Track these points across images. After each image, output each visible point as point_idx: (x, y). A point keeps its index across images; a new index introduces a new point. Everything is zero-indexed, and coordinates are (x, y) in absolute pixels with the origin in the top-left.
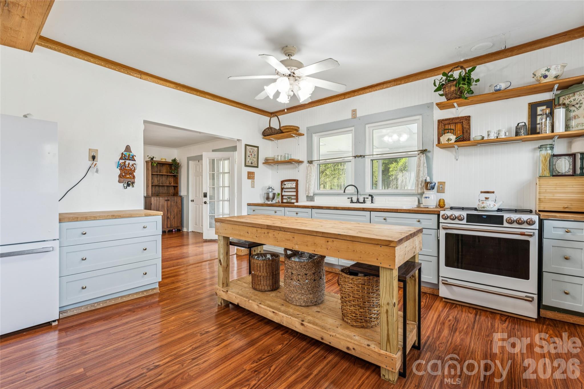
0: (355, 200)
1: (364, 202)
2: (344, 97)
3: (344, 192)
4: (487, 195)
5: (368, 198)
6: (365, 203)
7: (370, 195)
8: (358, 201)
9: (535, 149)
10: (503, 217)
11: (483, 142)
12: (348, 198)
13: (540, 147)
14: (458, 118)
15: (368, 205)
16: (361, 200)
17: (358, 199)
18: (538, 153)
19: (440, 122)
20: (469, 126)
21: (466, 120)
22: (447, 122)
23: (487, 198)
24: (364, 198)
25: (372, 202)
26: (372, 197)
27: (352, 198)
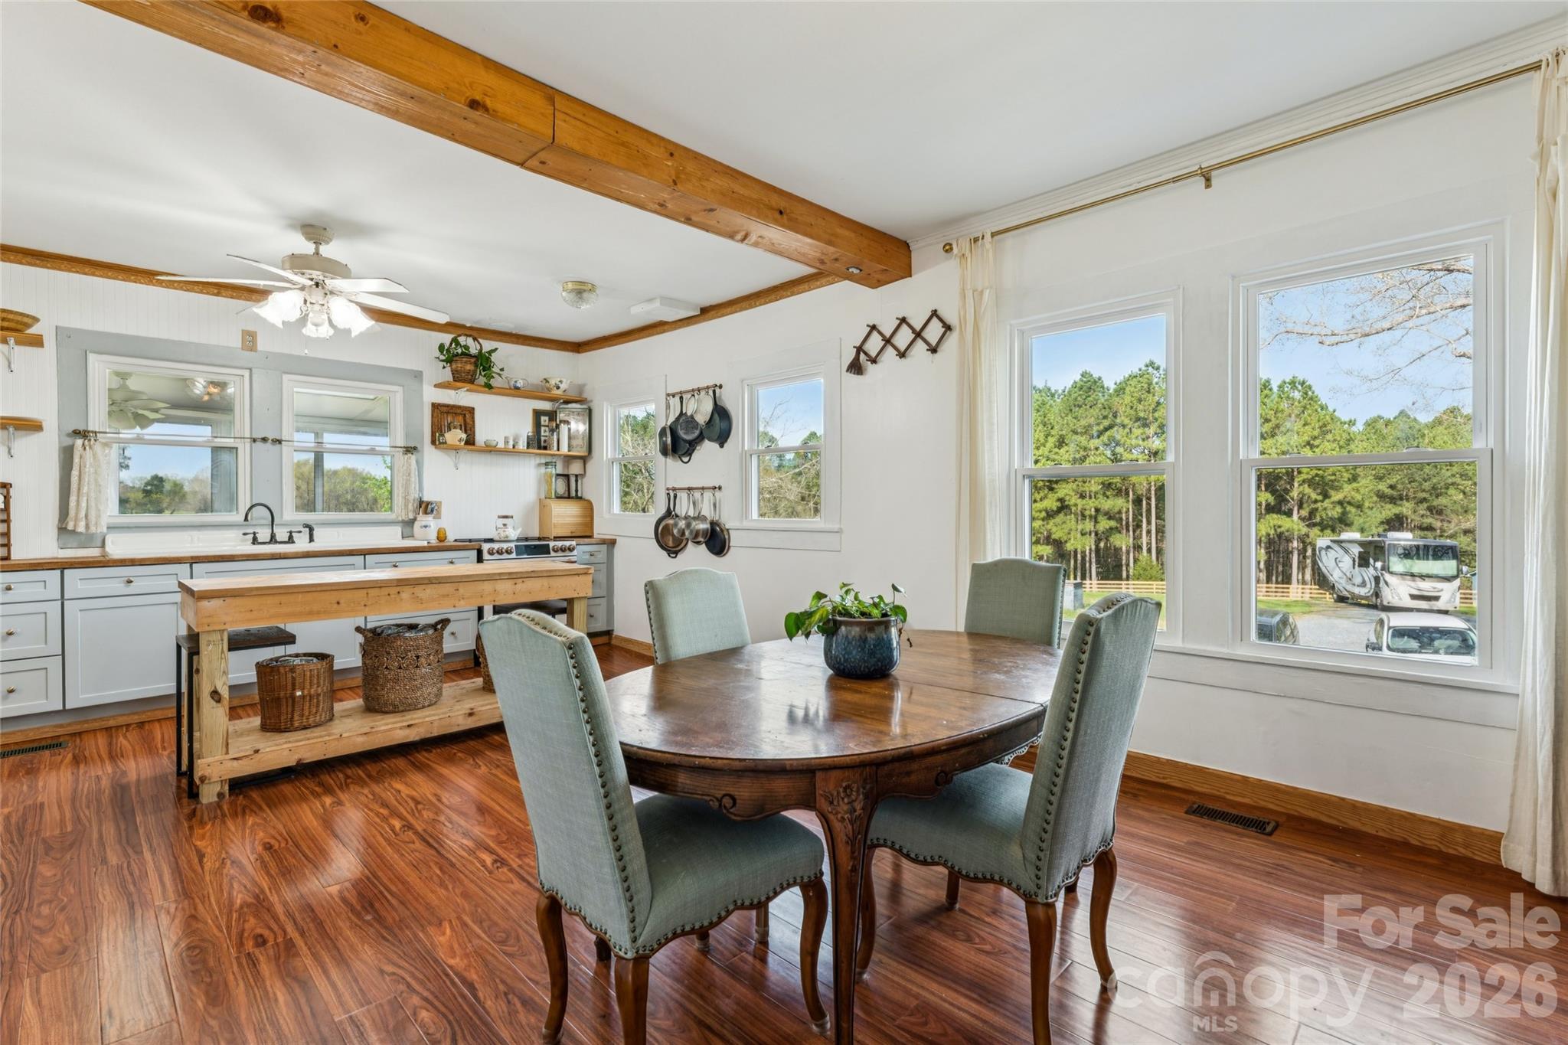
0: (264, 534)
1: (291, 540)
2: (216, 291)
3: (246, 519)
4: (505, 521)
5: (300, 532)
6: (293, 542)
7: (306, 526)
8: (273, 540)
9: (539, 465)
10: (548, 545)
11: (490, 449)
12: (245, 534)
13: (547, 464)
14: (459, 407)
15: (302, 544)
16: (282, 534)
17: (273, 536)
18: (543, 470)
19: (435, 406)
20: (474, 422)
21: (470, 412)
22: (445, 409)
23: (505, 525)
24: (291, 532)
25: (311, 540)
26: (311, 530)
27: (254, 533)
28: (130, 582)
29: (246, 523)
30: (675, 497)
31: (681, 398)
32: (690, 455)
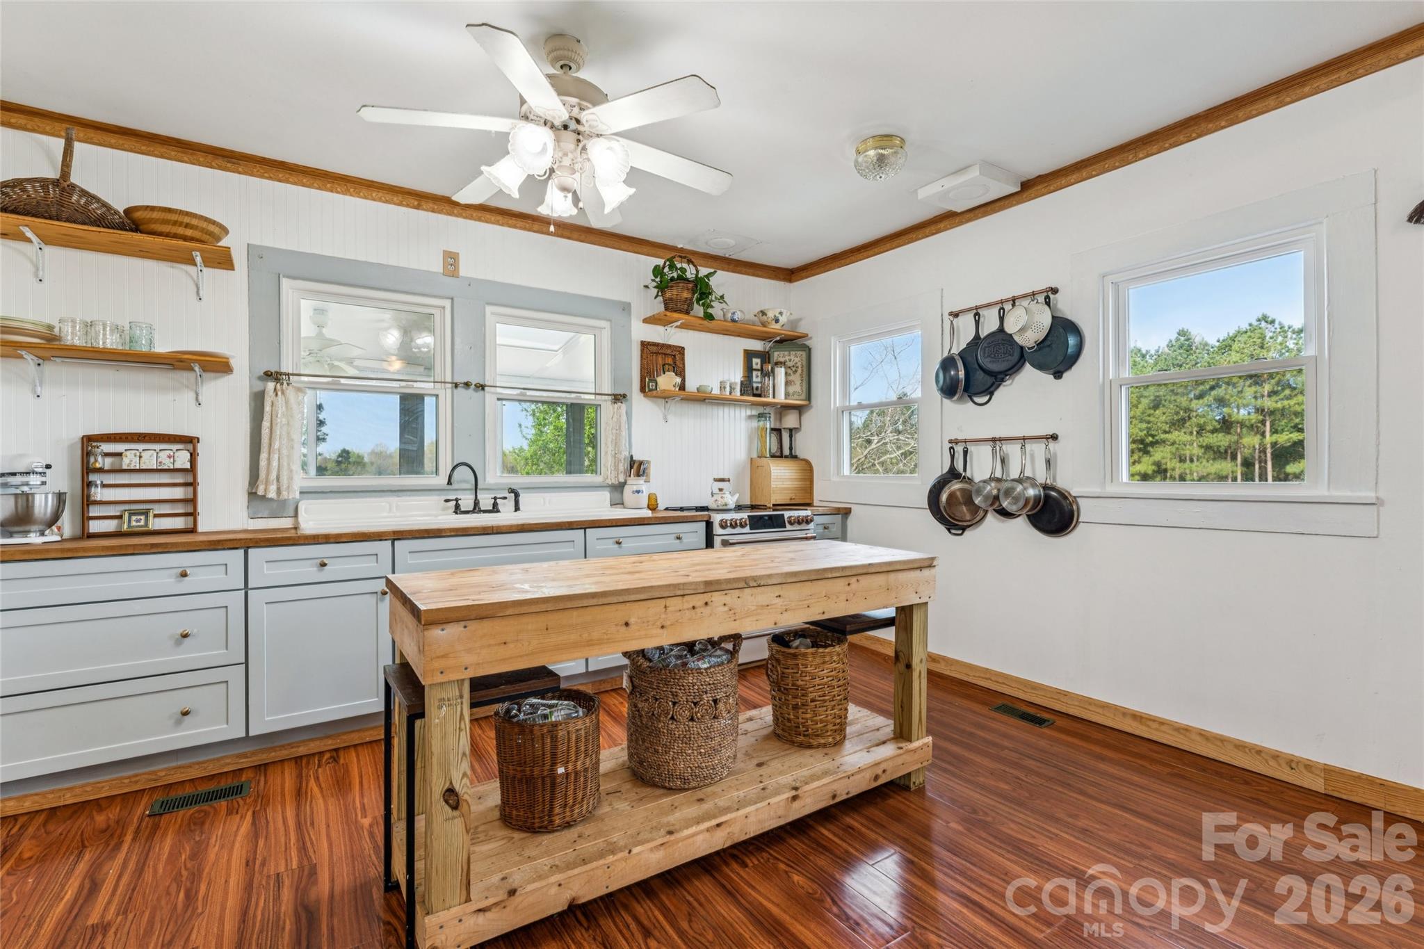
0: (467, 502)
1: (495, 509)
2: (416, 203)
3: (449, 483)
4: (721, 485)
5: (505, 498)
6: (498, 511)
7: (512, 491)
8: (476, 509)
9: (751, 417)
10: (783, 515)
11: (703, 398)
12: (447, 501)
13: (760, 416)
14: (669, 346)
15: (506, 516)
16: (486, 503)
17: (476, 503)
18: (755, 424)
19: (645, 345)
20: (684, 364)
21: (680, 353)
22: (654, 349)
23: (721, 490)
24: (495, 498)
25: (517, 509)
26: (517, 495)
27: (457, 500)
28: (323, 565)
29: (450, 487)
30: (966, 452)
31: (977, 314)
32: (992, 394)
